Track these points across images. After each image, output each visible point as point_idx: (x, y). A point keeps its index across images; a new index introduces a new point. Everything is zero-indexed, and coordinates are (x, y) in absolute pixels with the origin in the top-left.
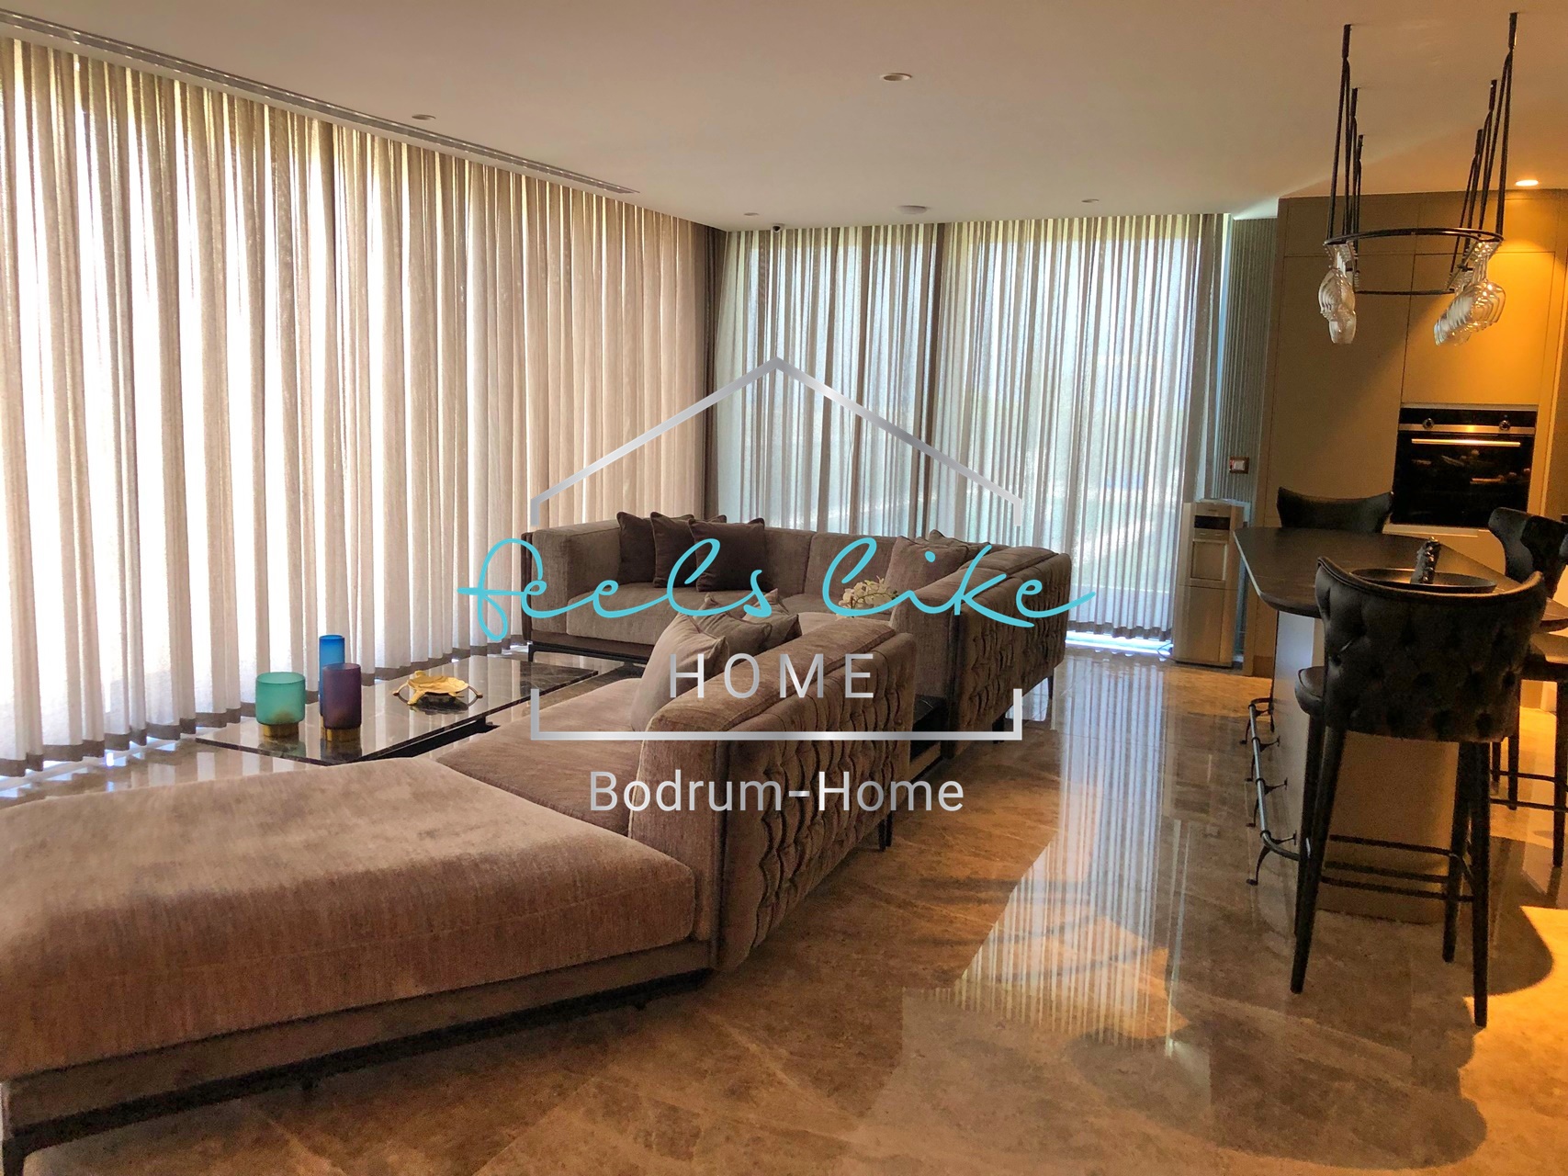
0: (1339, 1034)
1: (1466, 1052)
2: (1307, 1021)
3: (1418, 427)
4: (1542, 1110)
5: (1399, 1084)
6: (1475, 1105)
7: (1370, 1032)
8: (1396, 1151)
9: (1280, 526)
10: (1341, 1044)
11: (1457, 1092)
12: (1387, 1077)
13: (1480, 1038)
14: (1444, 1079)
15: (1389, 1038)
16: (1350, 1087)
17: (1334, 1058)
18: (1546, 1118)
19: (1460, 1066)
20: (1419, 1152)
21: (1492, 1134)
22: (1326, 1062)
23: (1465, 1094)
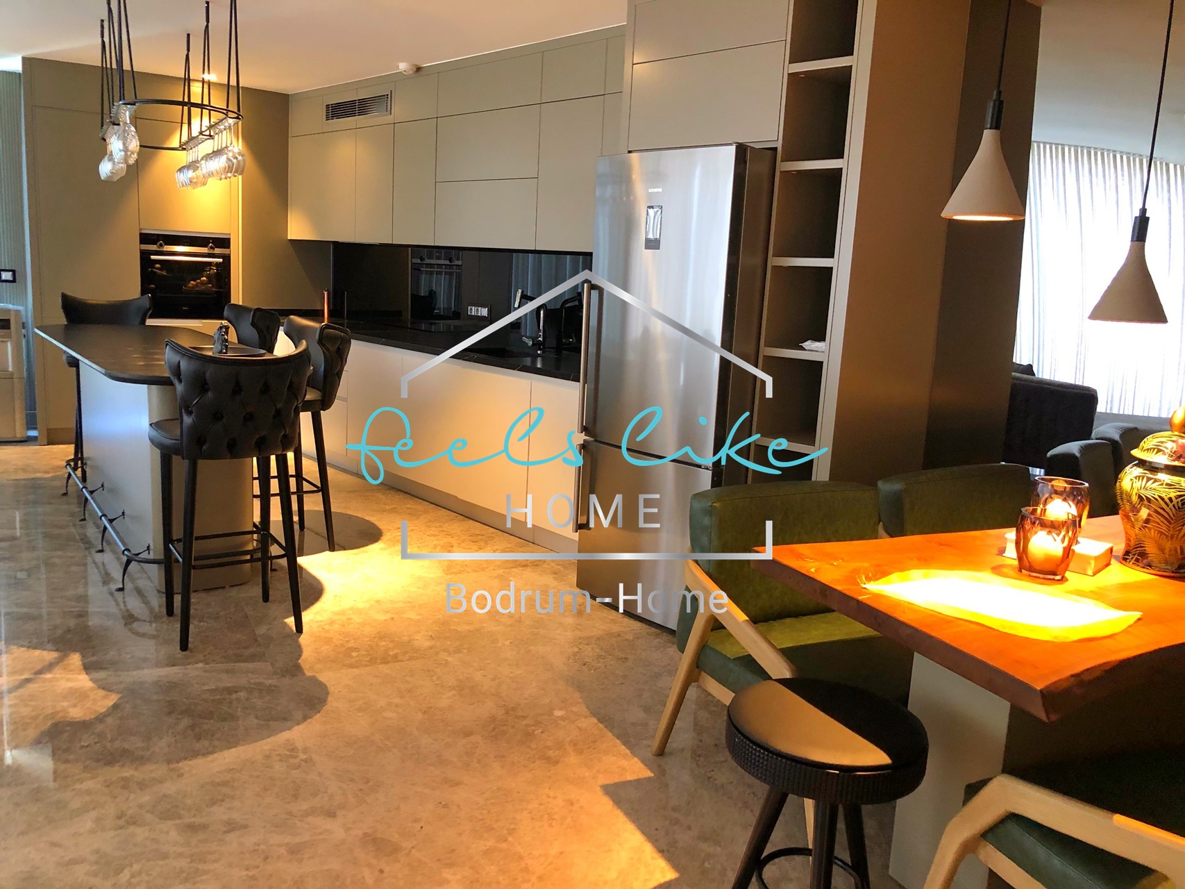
0: (221, 666)
1: (298, 650)
2: (200, 665)
3: (154, 247)
4: (351, 666)
5: (270, 682)
6: (314, 677)
7: (239, 658)
8: (285, 719)
9: (66, 323)
10: (227, 671)
11: (304, 674)
12: (261, 680)
13: (303, 639)
14: (295, 669)
15: (252, 658)
16: (242, 694)
17: (228, 682)
18: (355, 670)
19: (298, 659)
20: (298, 715)
21: (331, 689)
22: (221, 685)
23: (308, 674)
